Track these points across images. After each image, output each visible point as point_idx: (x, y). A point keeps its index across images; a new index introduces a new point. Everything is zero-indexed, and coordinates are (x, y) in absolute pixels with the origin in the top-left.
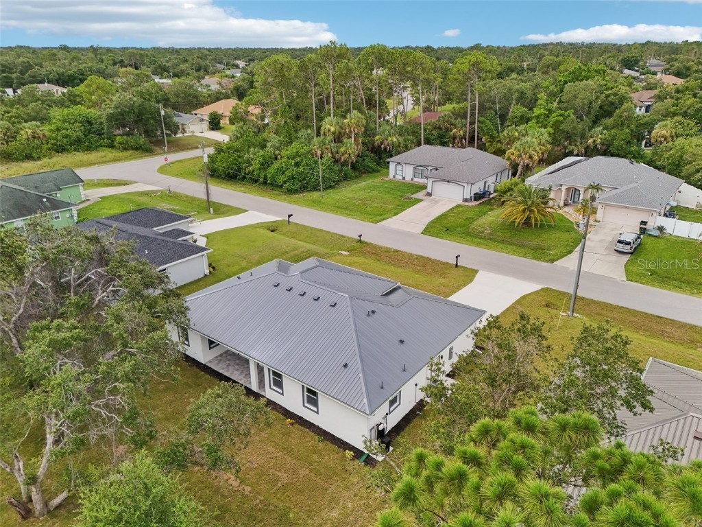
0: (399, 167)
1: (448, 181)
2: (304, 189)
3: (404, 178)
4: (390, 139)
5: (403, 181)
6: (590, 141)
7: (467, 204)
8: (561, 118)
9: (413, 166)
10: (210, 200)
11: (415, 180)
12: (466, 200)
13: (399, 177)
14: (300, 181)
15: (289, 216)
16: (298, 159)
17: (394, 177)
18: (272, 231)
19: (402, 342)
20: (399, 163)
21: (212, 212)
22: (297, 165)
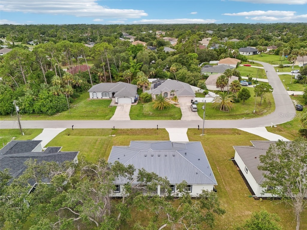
0: (94, 94)
1: (124, 97)
2: (58, 111)
3: (97, 98)
4: (79, 81)
5: (97, 99)
6: (151, 73)
7: (133, 104)
8: (141, 66)
9: (101, 93)
10: (22, 128)
11: (103, 98)
12: (133, 103)
13: (95, 98)
14: (56, 108)
15: (73, 126)
16: (50, 99)
17: (93, 98)
18: (68, 135)
19: (199, 159)
20: (94, 92)
21: (23, 134)
22: (51, 101)
